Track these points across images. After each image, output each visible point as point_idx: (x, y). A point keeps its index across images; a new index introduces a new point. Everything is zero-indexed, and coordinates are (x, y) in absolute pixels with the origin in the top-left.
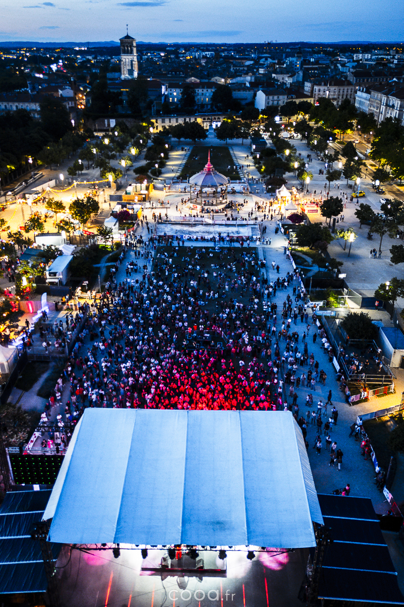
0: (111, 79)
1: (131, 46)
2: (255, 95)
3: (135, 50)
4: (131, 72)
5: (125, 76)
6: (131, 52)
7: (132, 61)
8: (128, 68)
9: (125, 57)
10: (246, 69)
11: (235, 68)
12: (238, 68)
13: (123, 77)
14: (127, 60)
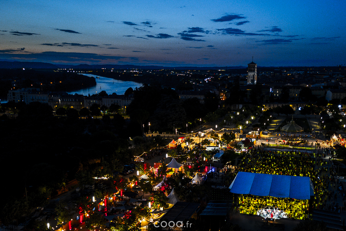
0: (241, 84)
1: (254, 68)
2: (326, 93)
3: (256, 69)
4: (253, 81)
5: (250, 82)
6: (254, 71)
7: (254, 75)
8: (251, 79)
9: (250, 73)
10: (323, 80)
11: (316, 79)
12: (318, 79)
13: (248, 83)
14: (251, 75)
